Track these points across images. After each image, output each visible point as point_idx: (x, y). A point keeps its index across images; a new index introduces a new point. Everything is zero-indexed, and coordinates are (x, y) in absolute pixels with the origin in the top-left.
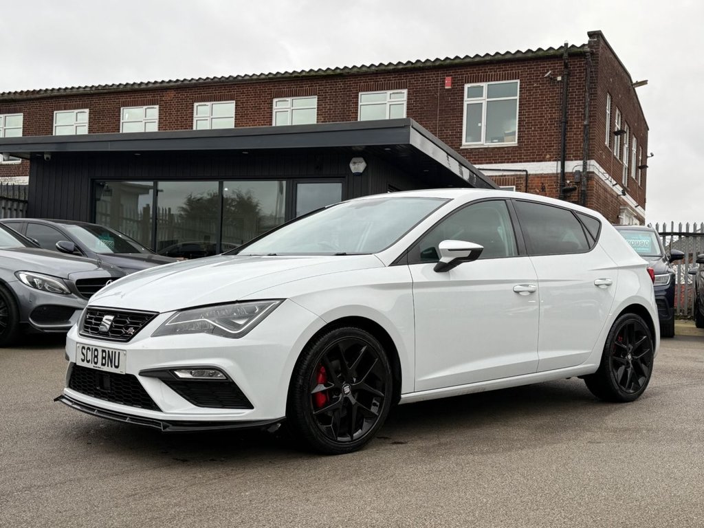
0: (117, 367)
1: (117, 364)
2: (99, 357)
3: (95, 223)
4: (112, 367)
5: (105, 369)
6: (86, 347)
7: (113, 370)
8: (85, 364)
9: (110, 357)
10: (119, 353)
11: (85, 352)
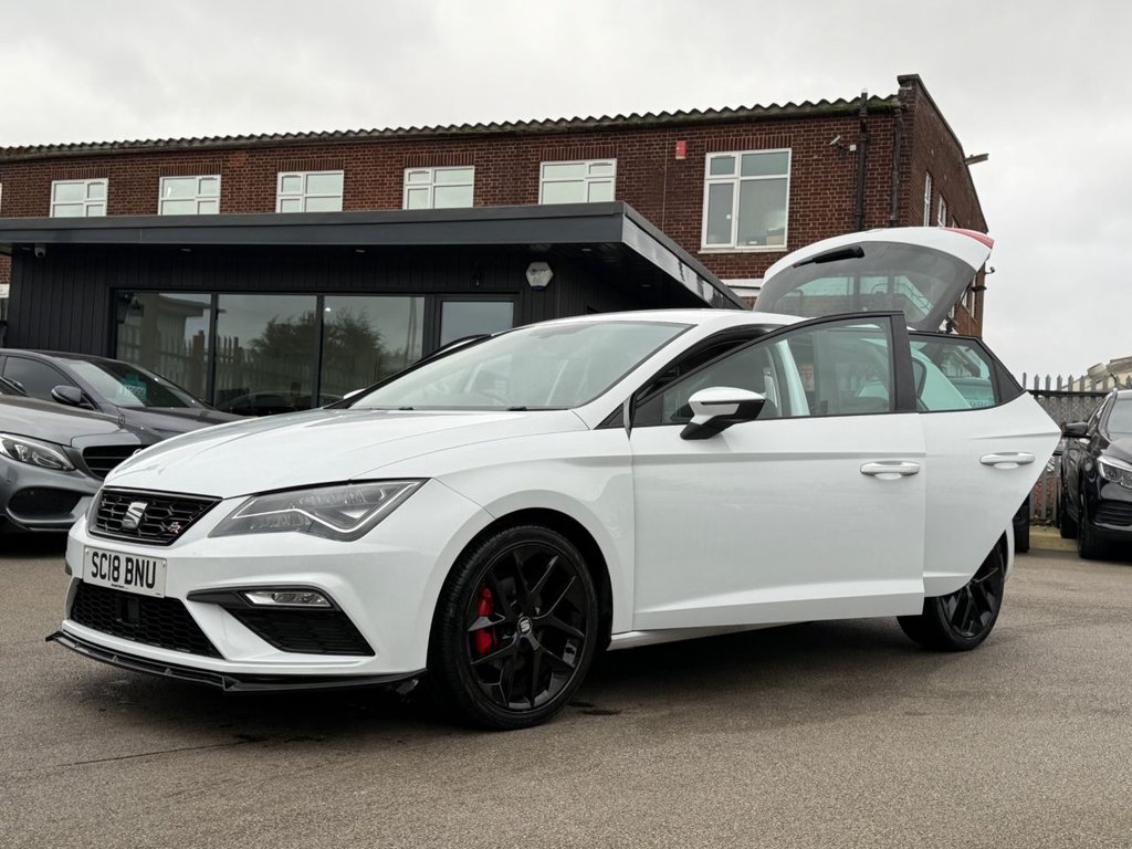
0: (151, 586)
1: (150, 582)
2: (120, 569)
3: (115, 358)
4: (142, 585)
5: (131, 589)
6: (100, 553)
7: (145, 591)
8: (98, 581)
9: (139, 570)
10: (155, 563)
11: (97, 560)
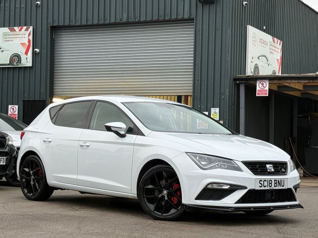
0: (283, 186)
1: (283, 185)
2: (272, 183)
4: (280, 186)
5: (277, 188)
6: (263, 180)
7: (281, 188)
8: (263, 188)
9: (279, 183)
10: (284, 180)
11: (262, 182)
